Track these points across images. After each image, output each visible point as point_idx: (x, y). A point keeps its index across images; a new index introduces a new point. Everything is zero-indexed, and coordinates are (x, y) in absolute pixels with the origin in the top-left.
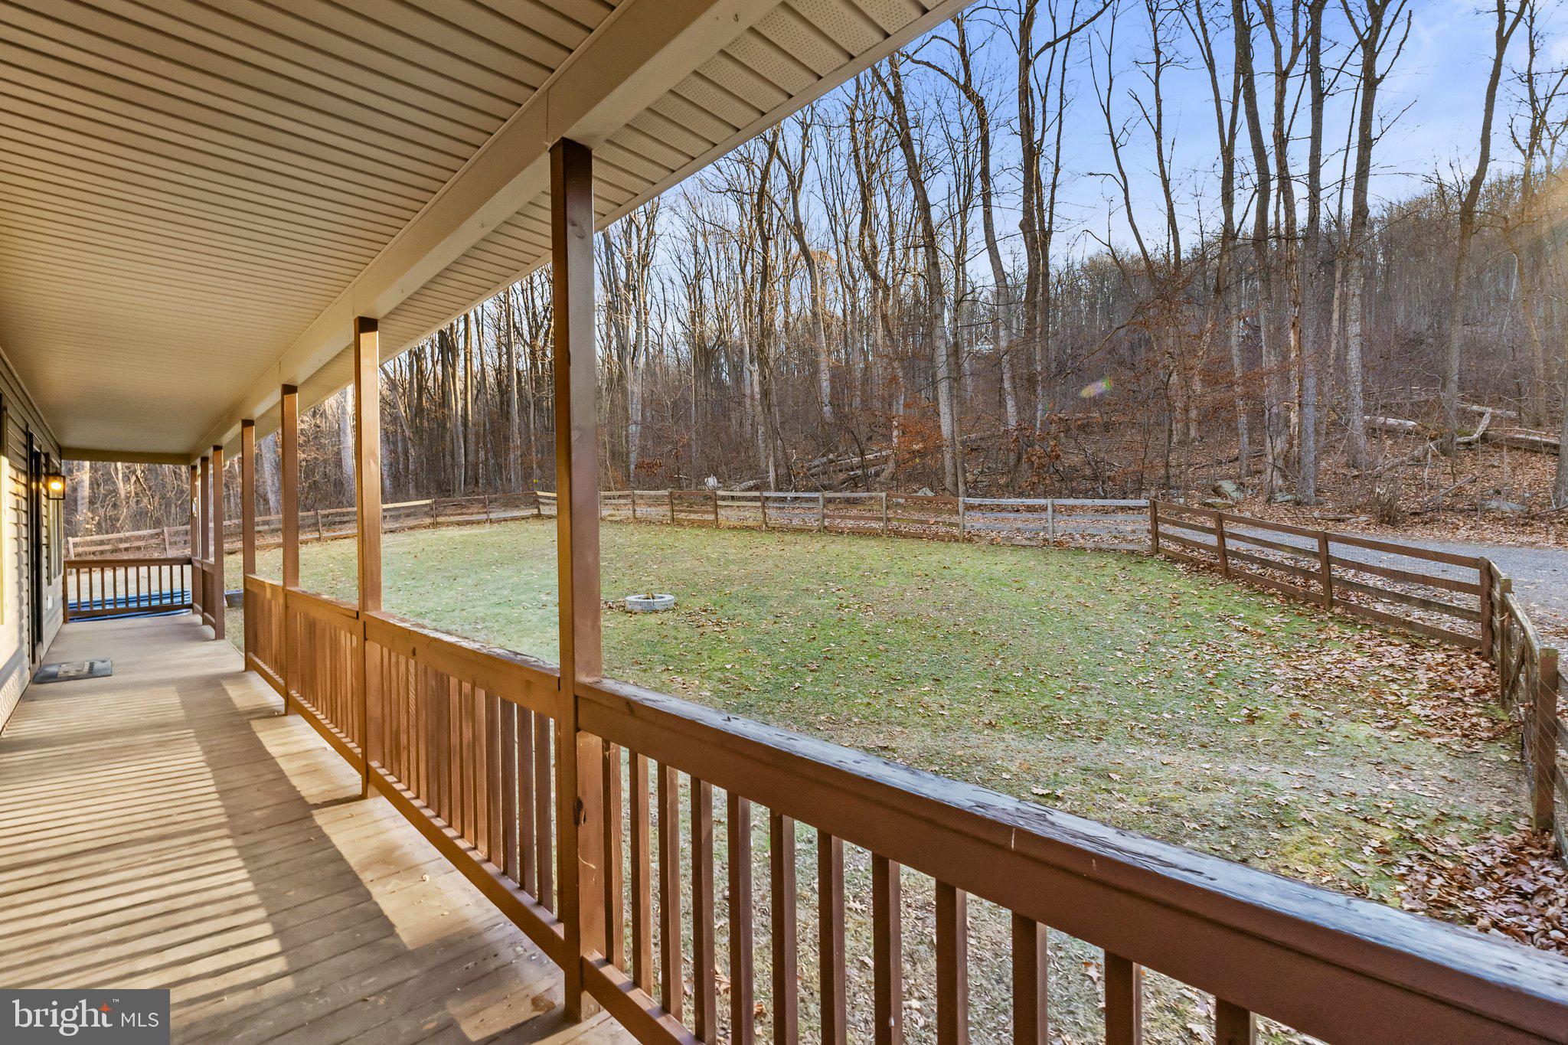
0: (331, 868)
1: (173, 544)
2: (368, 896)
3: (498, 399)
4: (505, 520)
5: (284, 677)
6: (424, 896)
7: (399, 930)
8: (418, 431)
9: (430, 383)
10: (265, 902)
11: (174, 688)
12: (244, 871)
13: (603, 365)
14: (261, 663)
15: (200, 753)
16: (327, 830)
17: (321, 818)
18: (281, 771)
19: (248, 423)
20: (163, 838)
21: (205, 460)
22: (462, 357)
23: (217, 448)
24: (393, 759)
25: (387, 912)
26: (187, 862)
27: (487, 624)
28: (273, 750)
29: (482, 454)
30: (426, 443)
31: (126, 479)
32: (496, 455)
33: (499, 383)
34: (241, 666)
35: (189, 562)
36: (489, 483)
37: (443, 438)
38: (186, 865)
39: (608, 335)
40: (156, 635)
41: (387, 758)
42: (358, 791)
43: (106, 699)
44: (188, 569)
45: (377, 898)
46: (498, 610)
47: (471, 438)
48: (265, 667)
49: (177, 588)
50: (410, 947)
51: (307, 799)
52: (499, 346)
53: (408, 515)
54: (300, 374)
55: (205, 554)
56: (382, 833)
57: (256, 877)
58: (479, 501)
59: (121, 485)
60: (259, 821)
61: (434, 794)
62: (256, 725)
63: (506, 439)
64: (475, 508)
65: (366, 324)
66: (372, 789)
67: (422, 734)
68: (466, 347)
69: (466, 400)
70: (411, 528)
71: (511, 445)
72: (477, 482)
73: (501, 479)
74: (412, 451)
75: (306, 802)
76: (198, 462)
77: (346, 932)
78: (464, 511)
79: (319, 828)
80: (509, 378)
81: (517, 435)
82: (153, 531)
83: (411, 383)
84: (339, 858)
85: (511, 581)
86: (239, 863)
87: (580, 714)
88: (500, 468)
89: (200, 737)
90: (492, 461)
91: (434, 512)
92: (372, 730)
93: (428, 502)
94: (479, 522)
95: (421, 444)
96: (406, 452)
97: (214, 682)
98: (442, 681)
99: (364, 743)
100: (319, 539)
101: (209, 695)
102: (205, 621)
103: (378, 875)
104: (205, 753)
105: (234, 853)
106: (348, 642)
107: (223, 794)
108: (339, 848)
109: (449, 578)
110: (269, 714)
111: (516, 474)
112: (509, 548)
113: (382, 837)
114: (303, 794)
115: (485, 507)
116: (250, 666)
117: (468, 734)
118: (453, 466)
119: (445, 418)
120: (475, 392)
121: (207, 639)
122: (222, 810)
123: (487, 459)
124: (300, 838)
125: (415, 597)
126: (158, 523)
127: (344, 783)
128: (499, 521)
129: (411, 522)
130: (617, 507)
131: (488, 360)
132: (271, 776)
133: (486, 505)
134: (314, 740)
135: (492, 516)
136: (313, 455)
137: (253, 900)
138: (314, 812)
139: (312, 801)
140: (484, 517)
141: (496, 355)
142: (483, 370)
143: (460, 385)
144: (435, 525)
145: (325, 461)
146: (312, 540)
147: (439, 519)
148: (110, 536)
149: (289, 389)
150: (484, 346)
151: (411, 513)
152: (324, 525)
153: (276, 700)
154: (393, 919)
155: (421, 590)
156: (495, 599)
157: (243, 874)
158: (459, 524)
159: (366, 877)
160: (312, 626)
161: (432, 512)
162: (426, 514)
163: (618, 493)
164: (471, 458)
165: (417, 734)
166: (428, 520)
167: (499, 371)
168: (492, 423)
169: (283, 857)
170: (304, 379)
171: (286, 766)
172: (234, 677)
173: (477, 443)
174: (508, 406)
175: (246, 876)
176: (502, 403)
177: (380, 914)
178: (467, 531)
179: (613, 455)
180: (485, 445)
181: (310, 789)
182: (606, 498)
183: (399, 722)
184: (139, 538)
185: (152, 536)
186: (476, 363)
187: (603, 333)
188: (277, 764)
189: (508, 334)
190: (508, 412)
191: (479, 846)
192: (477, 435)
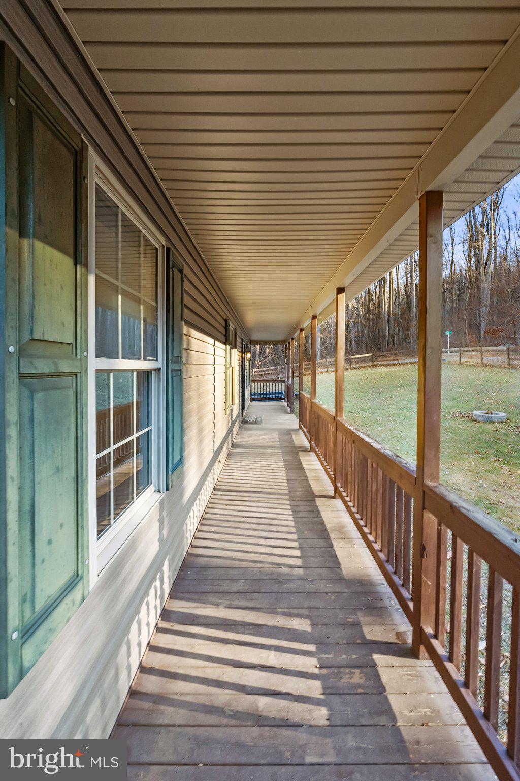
0: (320, 526)
1: (281, 372)
2: (332, 546)
3: (405, 301)
4: (407, 364)
5: (310, 435)
6: (353, 555)
7: (342, 566)
8: (367, 320)
9: (374, 297)
10: (298, 532)
11: (277, 432)
12: (292, 516)
13: (466, 273)
14: (303, 427)
15: (283, 462)
16: (320, 508)
17: (319, 502)
18: (306, 476)
19: (301, 330)
20: (270, 493)
21: (289, 343)
22: (388, 282)
23: (293, 339)
24: (346, 484)
25: (338, 556)
26: (276, 506)
27: (394, 418)
28: (305, 466)
29: (396, 330)
30: (371, 326)
31: (268, 348)
32: (403, 331)
33: (406, 292)
34: (297, 427)
35: (284, 382)
36: (399, 344)
37: (379, 323)
38: (275, 507)
39: (469, 256)
40: (274, 409)
41: (344, 484)
42: (332, 494)
43: (259, 433)
44: (284, 384)
45: (335, 547)
46: (400, 411)
47: (392, 322)
48: (305, 430)
49: (280, 391)
50: (346, 578)
51: (315, 492)
52: (407, 273)
53: (362, 361)
54: (318, 311)
55: (288, 380)
56: (340, 517)
57: (296, 520)
58: (395, 354)
59: (267, 349)
60: (298, 496)
61: (360, 508)
62: (300, 453)
63: (409, 321)
64: (392, 358)
65: (340, 290)
66: (337, 495)
67: (357, 478)
68: (390, 277)
69: (390, 303)
70: (363, 367)
71: (411, 324)
72: (394, 344)
73: (406, 342)
74: (365, 331)
75: (313, 493)
76: (287, 343)
77: (323, 558)
78: (387, 359)
79: (317, 506)
80: (412, 289)
81: (414, 319)
82: (275, 367)
83: (365, 298)
84: (322, 523)
85: (408, 396)
86: (290, 512)
87: (426, 500)
88: (405, 336)
89: (284, 455)
90: (401, 333)
91: (373, 360)
92: (339, 469)
93: (370, 355)
94: (393, 365)
95: (369, 327)
96: (362, 330)
97: (289, 432)
98: (365, 459)
99: (335, 474)
100: (327, 371)
101: (287, 437)
102: (288, 406)
103: (336, 537)
104: (284, 462)
105: (289, 507)
106: (331, 428)
107: (289, 481)
108: (323, 518)
109: (378, 393)
110: (304, 450)
111: (413, 339)
112: (408, 379)
113: (340, 519)
114: (313, 489)
115: (397, 357)
116: (300, 428)
117: (374, 487)
118: (383, 336)
119: (380, 313)
120: (394, 298)
121: (288, 413)
122: (287, 488)
123: (399, 332)
124: (310, 509)
125: (363, 401)
126: (276, 364)
127: (327, 489)
128: (403, 364)
129: (363, 364)
130: (471, 357)
131: (401, 281)
132: (303, 478)
133: (398, 355)
134: (318, 466)
135: (400, 361)
136: (326, 335)
137: (293, 530)
138: (316, 499)
139: (316, 493)
140: (396, 362)
141: (405, 278)
142: (398, 287)
143: (387, 296)
144: (374, 366)
145: (330, 338)
146: (324, 372)
147: (376, 363)
148: (264, 369)
149: (314, 317)
150: (399, 275)
151: (363, 360)
152: (329, 365)
153: (307, 444)
154: (341, 560)
155: (365, 398)
156: (399, 406)
157: (291, 518)
158: (384, 365)
159: (332, 536)
160: (319, 417)
161: (372, 359)
162: (370, 360)
163: (472, 349)
164: (391, 332)
165: (355, 478)
166: (371, 363)
167: (406, 286)
168: (402, 313)
169: (304, 515)
170: (320, 312)
171: (308, 474)
172: (295, 431)
173: (395, 324)
174: (411, 303)
175: (292, 519)
176: (407, 303)
177: (335, 556)
178: (388, 369)
179: (470, 325)
180: (398, 325)
181: (316, 488)
182: (464, 351)
183: (348, 470)
184: (272, 370)
185: (275, 369)
186: (395, 284)
187: (466, 255)
188: (305, 473)
189: (411, 267)
190: (410, 307)
191: (378, 542)
192: (394, 320)
